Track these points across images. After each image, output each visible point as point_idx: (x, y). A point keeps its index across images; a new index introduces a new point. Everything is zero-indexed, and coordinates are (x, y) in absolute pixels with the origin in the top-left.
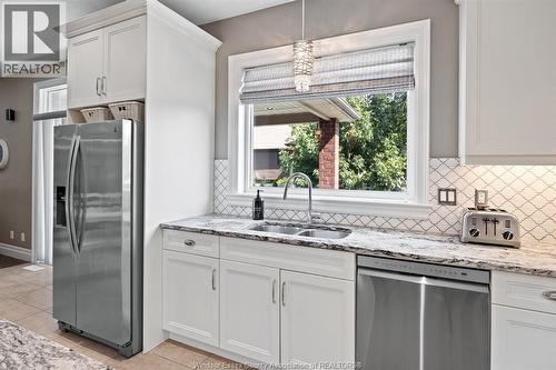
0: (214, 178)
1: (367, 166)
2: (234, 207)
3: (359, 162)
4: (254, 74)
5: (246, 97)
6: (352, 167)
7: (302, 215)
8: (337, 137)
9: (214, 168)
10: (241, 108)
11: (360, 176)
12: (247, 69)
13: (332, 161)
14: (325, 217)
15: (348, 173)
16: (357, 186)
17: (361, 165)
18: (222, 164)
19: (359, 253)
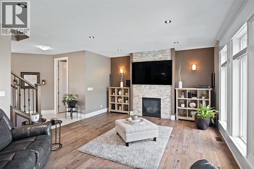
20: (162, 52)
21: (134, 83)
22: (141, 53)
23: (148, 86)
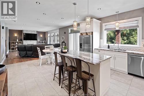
0: (100, 42)
1: (128, 39)
2: (104, 47)
3: (125, 38)
4: (107, 26)
5: (105, 30)
6: (123, 39)
7: (116, 48)
8: (120, 33)
9: (100, 41)
10: (105, 31)
11: (125, 42)
12: (106, 25)
13: (119, 38)
14: (121, 49)
15: (122, 41)
16: (125, 44)
17: (126, 39)
18: (101, 40)
19: (128, 53)
20: (34, 31)
21: (24, 40)
22: (27, 30)
23: (30, 41)
